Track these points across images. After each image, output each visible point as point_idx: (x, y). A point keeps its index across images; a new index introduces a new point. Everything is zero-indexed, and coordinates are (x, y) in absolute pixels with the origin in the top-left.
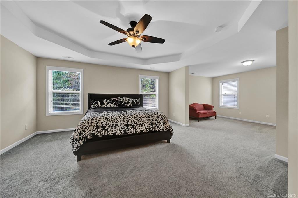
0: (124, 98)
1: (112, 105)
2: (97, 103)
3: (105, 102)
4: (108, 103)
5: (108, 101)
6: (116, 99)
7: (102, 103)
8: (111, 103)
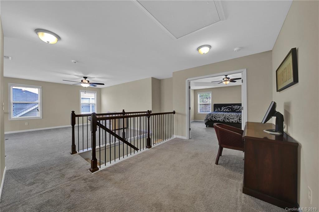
0: (236, 106)
1: (227, 110)
2: (218, 109)
3: (223, 108)
4: (224, 109)
5: (225, 108)
6: (230, 107)
7: (221, 109)
8: (226, 109)
